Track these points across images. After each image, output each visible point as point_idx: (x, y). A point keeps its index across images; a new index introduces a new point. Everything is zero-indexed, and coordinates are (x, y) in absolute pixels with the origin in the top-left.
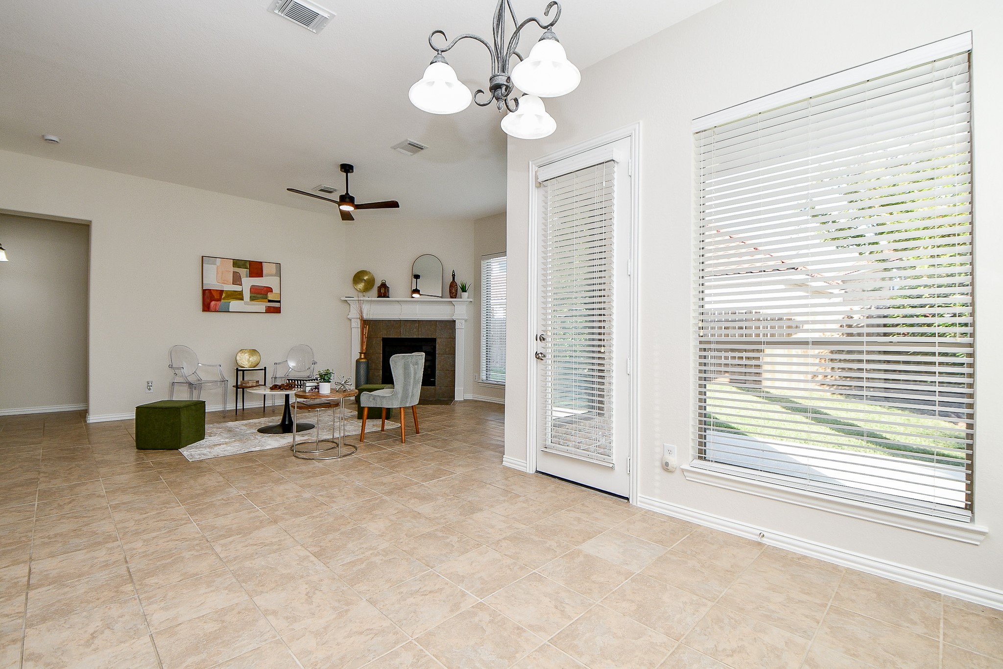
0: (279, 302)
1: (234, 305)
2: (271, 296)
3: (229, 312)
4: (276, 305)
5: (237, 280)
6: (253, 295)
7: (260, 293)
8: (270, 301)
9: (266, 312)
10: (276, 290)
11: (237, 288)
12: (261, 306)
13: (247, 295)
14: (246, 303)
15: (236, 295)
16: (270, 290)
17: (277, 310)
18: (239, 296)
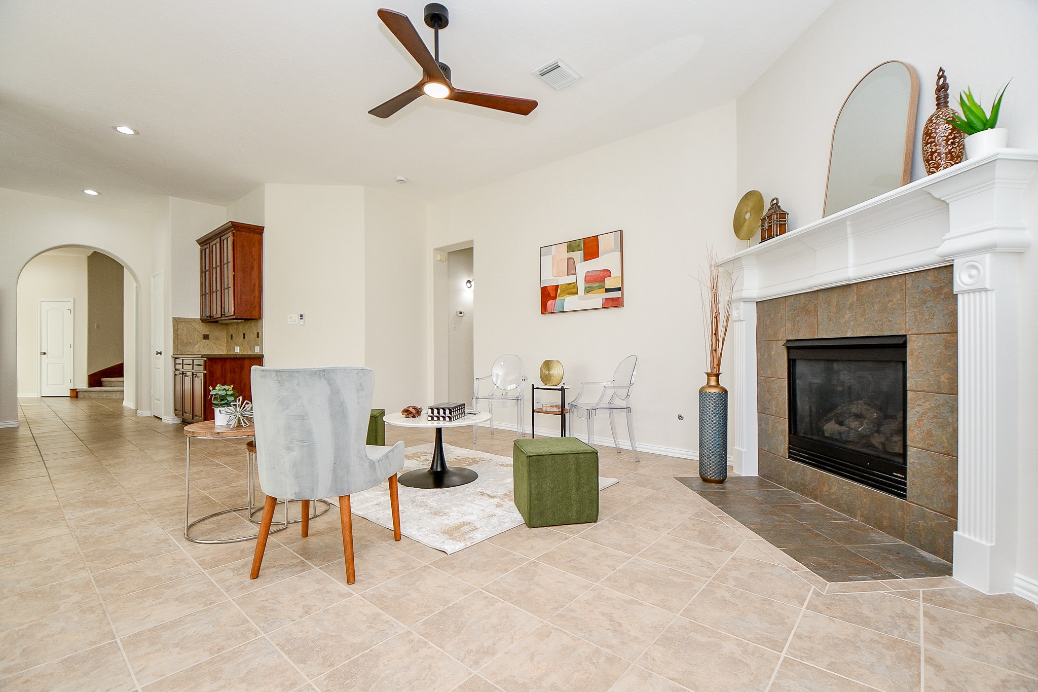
0: (619, 289)
1: (570, 302)
2: (609, 283)
3: (564, 312)
4: (616, 294)
5: (571, 269)
6: (590, 285)
7: (597, 280)
8: (607, 290)
9: (603, 308)
10: (616, 273)
11: (571, 279)
12: (597, 299)
13: (581, 286)
14: (581, 298)
15: (571, 289)
16: (607, 273)
17: (616, 303)
18: (572, 289)
